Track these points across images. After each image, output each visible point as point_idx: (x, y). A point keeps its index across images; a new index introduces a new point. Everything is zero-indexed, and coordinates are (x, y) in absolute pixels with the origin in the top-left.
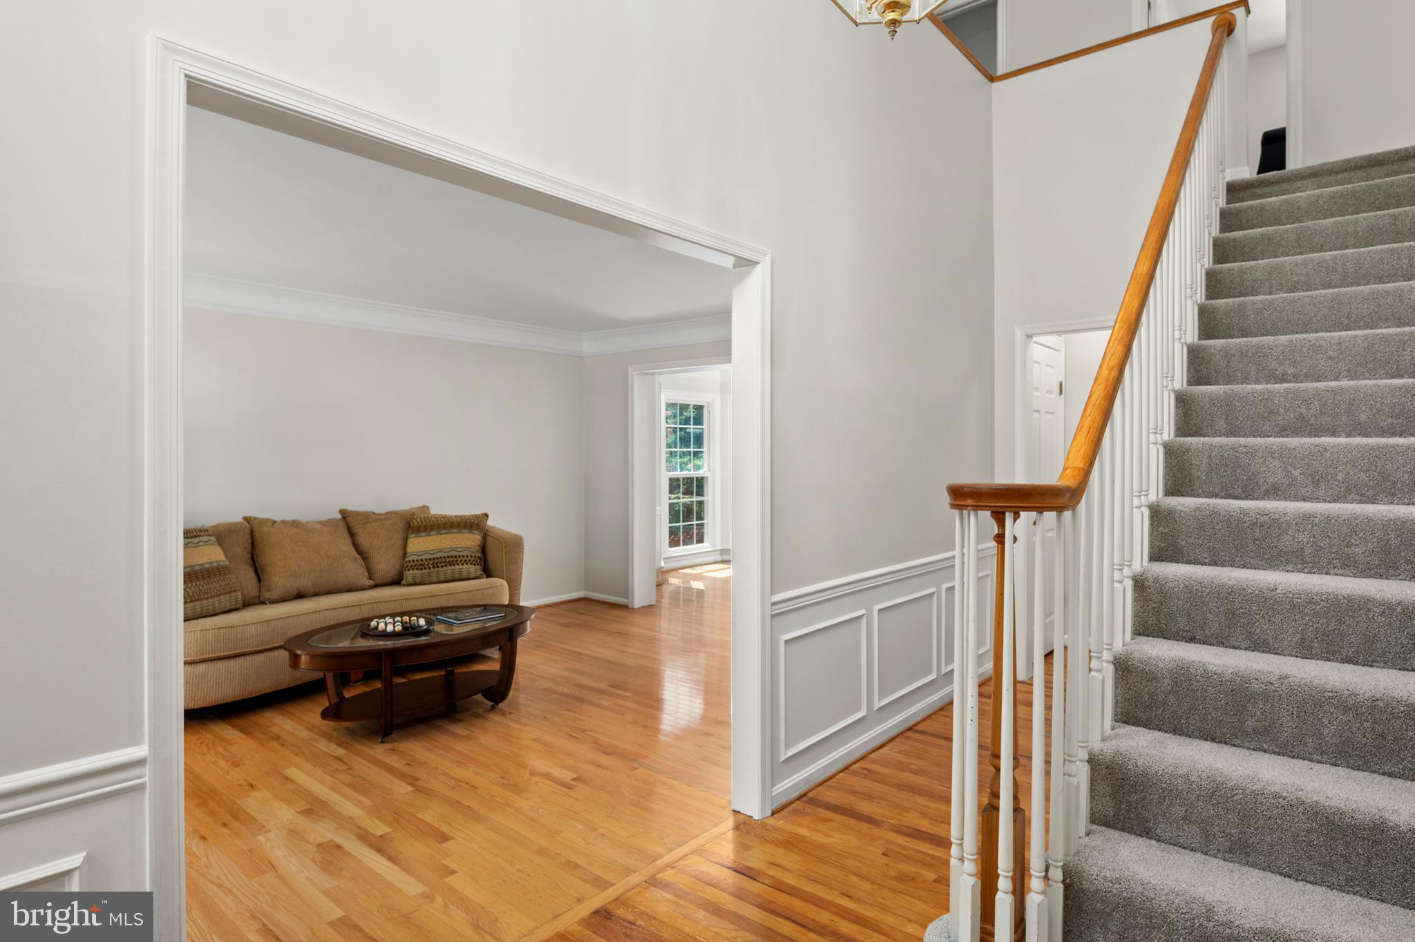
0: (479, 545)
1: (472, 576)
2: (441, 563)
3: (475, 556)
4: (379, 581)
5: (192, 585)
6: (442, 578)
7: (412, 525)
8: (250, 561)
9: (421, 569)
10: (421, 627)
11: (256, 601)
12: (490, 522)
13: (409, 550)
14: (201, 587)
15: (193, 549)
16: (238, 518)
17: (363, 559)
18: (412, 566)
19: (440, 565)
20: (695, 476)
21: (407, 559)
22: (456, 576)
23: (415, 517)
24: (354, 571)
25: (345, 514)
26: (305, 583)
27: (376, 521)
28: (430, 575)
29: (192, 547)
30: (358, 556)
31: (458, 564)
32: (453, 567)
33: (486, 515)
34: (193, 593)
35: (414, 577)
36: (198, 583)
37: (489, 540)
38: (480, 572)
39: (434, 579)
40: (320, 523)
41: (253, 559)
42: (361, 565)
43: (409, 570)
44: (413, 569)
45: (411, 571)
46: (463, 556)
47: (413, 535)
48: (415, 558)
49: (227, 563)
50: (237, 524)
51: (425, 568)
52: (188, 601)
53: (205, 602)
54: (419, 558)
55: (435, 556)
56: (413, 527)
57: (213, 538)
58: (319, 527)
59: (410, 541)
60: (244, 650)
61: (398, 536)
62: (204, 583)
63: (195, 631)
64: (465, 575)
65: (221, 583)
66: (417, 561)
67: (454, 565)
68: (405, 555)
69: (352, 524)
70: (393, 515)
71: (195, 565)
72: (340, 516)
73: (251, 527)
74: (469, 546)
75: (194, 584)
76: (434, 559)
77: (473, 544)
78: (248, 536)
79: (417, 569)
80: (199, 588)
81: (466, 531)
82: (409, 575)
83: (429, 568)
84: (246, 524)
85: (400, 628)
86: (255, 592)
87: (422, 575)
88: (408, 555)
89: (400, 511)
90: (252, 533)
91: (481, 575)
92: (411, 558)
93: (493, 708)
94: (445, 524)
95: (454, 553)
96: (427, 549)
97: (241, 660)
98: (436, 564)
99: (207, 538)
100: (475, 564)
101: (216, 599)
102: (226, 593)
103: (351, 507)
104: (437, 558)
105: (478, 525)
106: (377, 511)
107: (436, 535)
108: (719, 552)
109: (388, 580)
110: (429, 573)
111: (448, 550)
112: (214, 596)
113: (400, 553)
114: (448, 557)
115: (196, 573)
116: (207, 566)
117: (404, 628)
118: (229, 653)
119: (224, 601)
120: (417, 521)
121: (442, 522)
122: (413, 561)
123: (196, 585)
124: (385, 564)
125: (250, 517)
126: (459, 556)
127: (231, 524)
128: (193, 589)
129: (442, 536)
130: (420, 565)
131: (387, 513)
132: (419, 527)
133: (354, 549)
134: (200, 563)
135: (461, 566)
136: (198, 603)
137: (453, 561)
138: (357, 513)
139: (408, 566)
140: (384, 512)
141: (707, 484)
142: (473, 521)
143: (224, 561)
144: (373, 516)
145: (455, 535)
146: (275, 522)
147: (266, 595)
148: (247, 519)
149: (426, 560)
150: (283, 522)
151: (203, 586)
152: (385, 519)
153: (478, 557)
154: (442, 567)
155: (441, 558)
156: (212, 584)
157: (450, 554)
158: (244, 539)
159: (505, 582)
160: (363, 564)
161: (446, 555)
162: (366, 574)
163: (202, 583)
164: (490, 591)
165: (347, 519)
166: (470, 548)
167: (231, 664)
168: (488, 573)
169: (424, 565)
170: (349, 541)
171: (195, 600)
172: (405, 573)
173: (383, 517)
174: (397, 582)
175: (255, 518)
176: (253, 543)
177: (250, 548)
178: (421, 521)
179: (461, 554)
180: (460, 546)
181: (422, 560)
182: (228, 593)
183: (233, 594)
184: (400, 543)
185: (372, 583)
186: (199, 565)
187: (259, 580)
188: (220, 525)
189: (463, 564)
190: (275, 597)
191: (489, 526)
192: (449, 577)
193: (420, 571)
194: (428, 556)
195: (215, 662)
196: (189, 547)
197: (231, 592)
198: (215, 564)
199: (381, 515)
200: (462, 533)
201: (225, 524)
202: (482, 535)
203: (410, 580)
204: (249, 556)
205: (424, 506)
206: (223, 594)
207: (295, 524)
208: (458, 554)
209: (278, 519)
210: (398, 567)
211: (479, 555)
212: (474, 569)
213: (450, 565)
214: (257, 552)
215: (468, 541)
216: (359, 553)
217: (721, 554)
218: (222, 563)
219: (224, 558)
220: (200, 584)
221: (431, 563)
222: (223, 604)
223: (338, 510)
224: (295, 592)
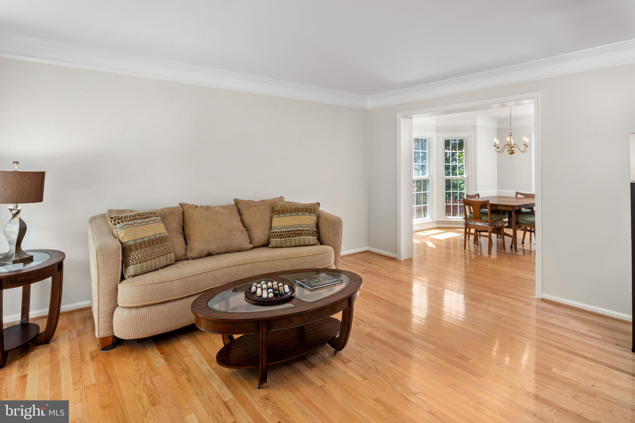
0: (315, 223)
1: (311, 244)
2: (292, 234)
3: (313, 231)
4: (256, 245)
5: (141, 251)
6: (293, 244)
7: (275, 209)
8: (182, 231)
9: (281, 238)
10: (286, 293)
11: (184, 257)
12: (321, 208)
13: (273, 225)
14: (147, 252)
15: (144, 226)
16: (176, 204)
17: (247, 230)
18: (275, 235)
19: (292, 236)
20: (422, 179)
21: (272, 231)
22: (302, 243)
23: (277, 205)
24: (242, 239)
25: (237, 202)
26: (212, 247)
27: (254, 206)
28: (286, 241)
29: (144, 225)
30: (244, 229)
31: (303, 235)
32: (300, 237)
33: (319, 204)
34: (141, 257)
35: (276, 243)
36: (146, 249)
37: (321, 220)
38: (316, 241)
39: (288, 244)
40: (222, 207)
41: (183, 230)
42: (245, 235)
43: (273, 238)
44: (276, 238)
45: (275, 238)
46: (306, 230)
47: (276, 216)
48: (277, 230)
49: (167, 234)
50: (175, 208)
51: (283, 237)
52: (138, 262)
53: (149, 262)
54: (280, 231)
55: (289, 230)
56: (276, 211)
57: (159, 218)
58: (222, 210)
59: (274, 219)
60: (170, 298)
61: (267, 216)
62: (150, 249)
63: (139, 285)
64: (307, 243)
65: (161, 248)
66: (278, 232)
67: (300, 236)
68: (271, 228)
69: (241, 208)
70: (264, 203)
71: (144, 238)
72: (234, 203)
73: (183, 210)
74: (309, 224)
75: (143, 250)
76: (288, 231)
77: (311, 222)
78: (181, 216)
79: (278, 238)
80: (146, 252)
81: (307, 214)
82: (274, 241)
83: (286, 237)
84: (181, 208)
85: (271, 295)
86: (183, 252)
87: (281, 242)
88: (272, 229)
89: (268, 200)
90: (183, 214)
91: (317, 243)
92: (275, 231)
93: (335, 353)
94: (295, 209)
95: (300, 228)
96: (284, 225)
97: (169, 305)
98: (290, 234)
99: (155, 218)
100: (313, 236)
101: (157, 259)
102: (164, 255)
103: (241, 197)
104: (290, 231)
105: (314, 210)
106: (254, 200)
107: (289, 216)
108: (435, 222)
109: (261, 244)
110: (285, 240)
111: (297, 226)
112: (156, 257)
113: (269, 227)
114: (297, 230)
115: (145, 243)
116: (152, 237)
117: (275, 295)
118: (161, 301)
119: (163, 260)
120: (278, 207)
121: (293, 208)
122: (276, 232)
123: (144, 251)
124: (260, 235)
125: (183, 204)
126: (304, 230)
127: (171, 208)
128: (142, 253)
129: (293, 217)
130: (280, 235)
131: (261, 201)
132: (279, 211)
133: (241, 224)
134: (148, 235)
135: (304, 237)
136: (145, 263)
137: (299, 233)
138: (244, 202)
139: (273, 235)
140: (258, 201)
141: (429, 183)
142: (311, 207)
143: (164, 233)
144: (253, 203)
145: (301, 216)
146: (197, 207)
147: (189, 254)
148: (181, 205)
149: (284, 232)
150: (201, 207)
151: (149, 251)
152: (260, 205)
153: (315, 231)
154: (293, 237)
155: (292, 231)
156: (155, 249)
157: (298, 229)
158: (179, 217)
159: (332, 249)
160: (247, 233)
161: (295, 229)
162: (249, 240)
163: (148, 249)
164: (324, 255)
165: (238, 205)
166: (309, 225)
167: (162, 307)
168: (321, 242)
169: (282, 235)
170: (239, 219)
171: (143, 262)
172: (271, 240)
173: (258, 204)
174: (266, 245)
175: (186, 204)
176: (183, 220)
177: (182, 222)
178: (281, 207)
179: (304, 229)
180: (304, 224)
181: (281, 232)
182: (166, 254)
183: (169, 255)
184: (268, 220)
185: (252, 246)
186: (147, 237)
187: (186, 244)
188: (165, 208)
189: (306, 236)
190: (194, 256)
191: (321, 211)
192: (297, 244)
193: (280, 239)
194: (285, 230)
195: (152, 306)
196: (142, 225)
197: (168, 253)
198: (158, 236)
199: (257, 202)
200: (305, 215)
201: (168, 208)
202: (317, 216)
203: (274, 245)
204: (181, 228)
205: (281, 197)
206: (162, 255)
207: (208, 208)
208: (302, 229)
209: (199, 205)
210: (267, 235)
211: (315, 229)
212: (313, 239)
213: (298, 236)
214: (186, 226)
215: (309, 220)
216: (245, 226)
217: (437, 224)
218: (163, 235)
219: (165, 231)
220: (147, 250)
221: (286, 234)
222: (162, 262)
223: (233, 199)
224: (206, 253)
